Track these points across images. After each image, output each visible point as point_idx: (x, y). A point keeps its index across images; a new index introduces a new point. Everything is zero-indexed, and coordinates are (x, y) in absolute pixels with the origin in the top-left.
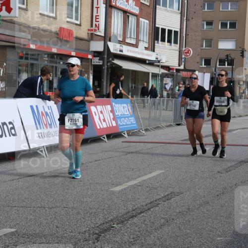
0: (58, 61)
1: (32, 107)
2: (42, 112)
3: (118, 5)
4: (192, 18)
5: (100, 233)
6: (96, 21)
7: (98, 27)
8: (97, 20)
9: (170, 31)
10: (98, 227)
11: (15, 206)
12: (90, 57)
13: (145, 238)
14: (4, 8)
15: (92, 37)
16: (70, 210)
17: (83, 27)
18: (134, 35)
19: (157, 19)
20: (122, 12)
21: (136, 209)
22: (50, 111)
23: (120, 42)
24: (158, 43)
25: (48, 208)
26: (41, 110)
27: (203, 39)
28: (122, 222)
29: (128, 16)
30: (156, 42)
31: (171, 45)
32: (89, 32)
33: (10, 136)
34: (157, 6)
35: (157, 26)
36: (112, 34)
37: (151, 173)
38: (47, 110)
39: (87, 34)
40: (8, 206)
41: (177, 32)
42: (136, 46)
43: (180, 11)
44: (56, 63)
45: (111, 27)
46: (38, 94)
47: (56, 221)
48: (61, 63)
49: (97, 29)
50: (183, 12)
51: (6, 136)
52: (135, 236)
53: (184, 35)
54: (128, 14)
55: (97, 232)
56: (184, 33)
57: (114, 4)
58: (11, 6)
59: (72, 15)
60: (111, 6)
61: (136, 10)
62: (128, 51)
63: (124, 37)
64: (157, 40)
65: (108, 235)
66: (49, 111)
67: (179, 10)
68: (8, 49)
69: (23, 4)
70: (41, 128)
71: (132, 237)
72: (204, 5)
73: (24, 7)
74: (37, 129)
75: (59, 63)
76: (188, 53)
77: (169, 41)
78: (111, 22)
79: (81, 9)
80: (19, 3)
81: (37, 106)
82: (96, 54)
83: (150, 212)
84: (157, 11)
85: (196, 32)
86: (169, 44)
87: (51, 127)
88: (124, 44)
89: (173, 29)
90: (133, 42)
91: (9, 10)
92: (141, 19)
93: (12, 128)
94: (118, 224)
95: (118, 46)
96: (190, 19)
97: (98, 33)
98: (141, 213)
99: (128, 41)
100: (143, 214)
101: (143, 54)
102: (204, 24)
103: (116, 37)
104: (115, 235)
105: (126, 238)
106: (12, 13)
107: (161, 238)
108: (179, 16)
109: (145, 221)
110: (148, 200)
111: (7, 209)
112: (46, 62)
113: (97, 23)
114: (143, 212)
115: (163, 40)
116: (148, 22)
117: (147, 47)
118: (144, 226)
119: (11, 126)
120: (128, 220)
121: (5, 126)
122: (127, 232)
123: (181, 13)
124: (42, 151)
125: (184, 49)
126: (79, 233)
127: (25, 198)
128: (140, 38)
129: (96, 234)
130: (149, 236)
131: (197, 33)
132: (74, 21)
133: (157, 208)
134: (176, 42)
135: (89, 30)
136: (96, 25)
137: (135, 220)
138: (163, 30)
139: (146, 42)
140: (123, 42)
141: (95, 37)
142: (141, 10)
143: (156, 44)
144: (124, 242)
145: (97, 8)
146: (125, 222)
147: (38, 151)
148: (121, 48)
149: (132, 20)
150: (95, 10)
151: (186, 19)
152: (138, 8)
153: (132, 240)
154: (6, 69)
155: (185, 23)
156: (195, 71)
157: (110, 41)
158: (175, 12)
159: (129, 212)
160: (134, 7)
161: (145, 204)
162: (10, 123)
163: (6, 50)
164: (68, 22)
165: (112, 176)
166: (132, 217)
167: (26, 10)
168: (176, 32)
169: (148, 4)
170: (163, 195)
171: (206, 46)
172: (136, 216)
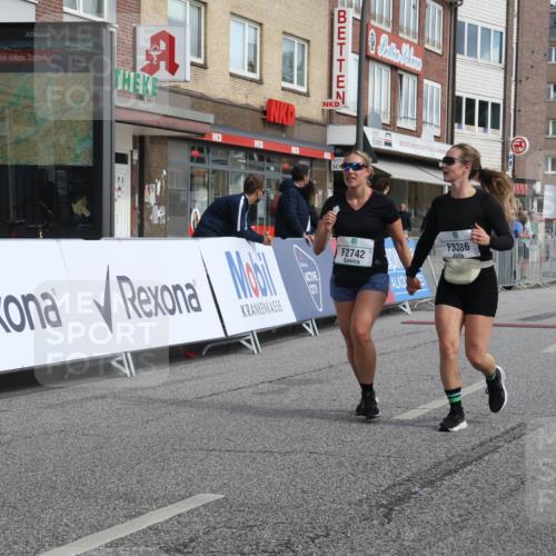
0: (266, 164)
1: (228, 255)
2: (247, 265)
3: (381, 54)
4: (527, 78)
5: (391, 505)
6: (338, 87)
7: (341, 97)
8: (341, 84)
9: (483, 105)
10: (383, 492)
11: (214, 450)
12: (327, 156)
13: (484, 517)
14: (163, 64)
15: (332, 117)
16: (323, 458)
17: (312, 98)
18: (412, 114)
19: (457, 80)
20: (389, 69)
21: (453, 457)
22: (263, 262)
23: (385, 127)
24: (460, 127)
25: (279, 453)
26: (245, 260)
27: (548, 119)
28: (431, 483)
29: (401, 76)
30: (456, 125)
31: (485, 131)
32: (325, 108)
33: (189, 311)
34: (458, 56)
35: (457, 94)
36: (370, 111)
37: (469, 384)
38: (256, 261)
39: (320, 113)
40: (201, 449)
41: (498, 105)
42: (417, 133)
43: (502, 65)
44: (263, 169)
45: (367, 98)
46: (239, 229)
47: (298, 480)
48: (272, 168)
49: (340, 101)
50: (509, 66)
51: (181, 312)
52: (462, 512)
53: (512, 112)
54: (400, 72)
55: (384, 502)
56: (512, 107)
57: (372, 52)
58: (177, 61)
59: (292, 76)
60: (369, 58)
61: (416, 64)
62: (401, 144)
63: (394, 117)
64: (459, 121)
65: (409, 509)
66: (260, 263)
67: (500, 62)
68: (170, 143)
69: (199, 56)
70: (246, 296)
71: (456, 513)
72: (550, 51)
73: (201, 61)
74: (240, 297)
75: (268, 169)
76: (521, 146)
77: (483, 124)
78: (367, 88)
79: (308, 65)
80: (192, 54)
81: (237, 253)
82: (339, 151)
83: (484, 464)
84: (458, 64)
85: (535, 104)
86: (482, 129)
87: (264, 293)
88: (393, 130)
89: (490, 101)
90: (412, 126)
91: (173, 68)
92: (426, 81)
93: (192, 297)
94: (422, 487)
95: (382, 134)
96: (523, 79)
97: (343, 111)
98: (465, 465)
99: (400, 124)
100: (469, 468)
101: (431, 149)
102: (549, 90)
103: (378, 116)
104: (422, 508)
105: (445, 515)
106: (179, 75)
107: (517, 516)
108: (502, 74)
109: (476, 480)
110: (474, 438)
111: (201, 455)
112: (243, 168)
113: (341, 91)
114: (471, 463)
115: (470, 121)
116: (439, 86)
117: (438, 135)
118: (476, 490)
119: (191, 292)
120: (441, 479)
121: (179, 293)
122: (444, 504)
123: (506, 68)
124: (249, 341)
125: (512, 139)
126: (350, 504)
127: (231, 433)
128: (424, 119)
129: (382, 505)
130: (491, 511)
131: (537, 108)
132: (295, 86)
133: (496, 456)
134: (495, 125)
135: (325, 104)
136: (338, 93)
137: (457, 478)
138: (470, 102)
139: (437, 126)
140: (391, 126)
141: (336, 118)
142: (425, 63)
143: (456, 130)
144: (442, 523)
145: (341, 61)
146: (438, 483)
147: (243, 342)
148: (388, 138)
149: (409, 83)
150: (336, 64)
151: (516, 80)
152: (419, 60)
153: (458, 520)
154: (166, 182)
155: (513, 87)
156: (534, 182)
157: (366, 124)
158: (493, 67)
159: (441, 463)
160: (412, 57)
161: (469, 446)
162: (189, 286)
163: (166, 144)
164: (283, 89)
165: (393, 391)
166: (450, 473)
167: (204, 67)
168: (495, 106)
169: (440, 52)
170: (502, 430)
171: (554, 133)
172: (456, 471)
